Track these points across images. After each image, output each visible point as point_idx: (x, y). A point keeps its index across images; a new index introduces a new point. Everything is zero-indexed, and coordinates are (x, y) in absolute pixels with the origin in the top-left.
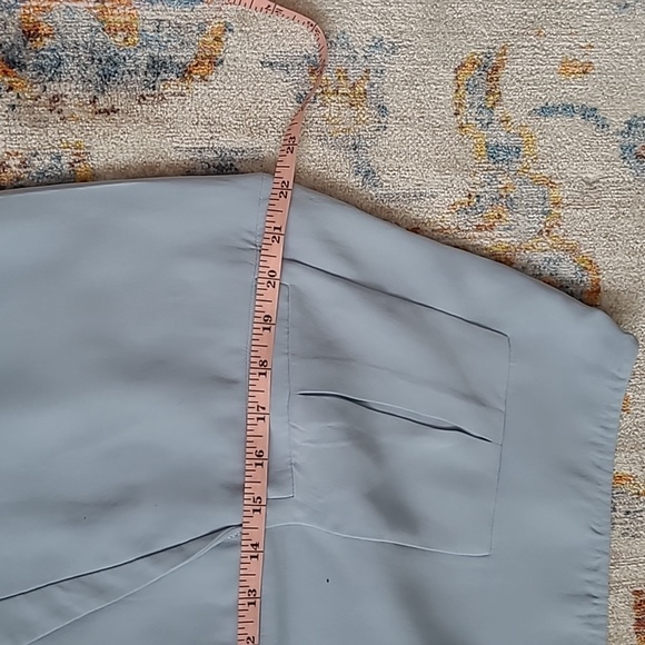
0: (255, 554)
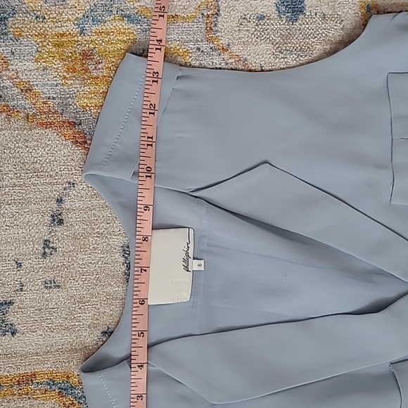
0: (159, 47)
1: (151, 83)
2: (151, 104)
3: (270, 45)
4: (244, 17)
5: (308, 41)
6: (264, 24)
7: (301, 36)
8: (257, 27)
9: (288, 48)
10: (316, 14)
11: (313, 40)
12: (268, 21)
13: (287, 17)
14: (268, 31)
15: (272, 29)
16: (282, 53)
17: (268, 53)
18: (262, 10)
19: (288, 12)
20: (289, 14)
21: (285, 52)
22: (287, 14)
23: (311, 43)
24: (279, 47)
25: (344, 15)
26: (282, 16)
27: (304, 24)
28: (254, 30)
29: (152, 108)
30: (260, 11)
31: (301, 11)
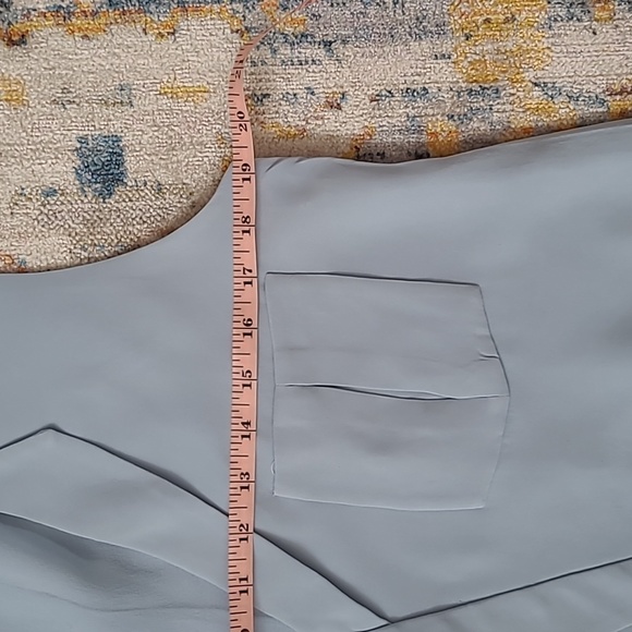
1: (238, 491)
2: (242, 525)
3: (64, 238)
4: (19, 192)
5: (130, 228)
6: (55, 204)
7: (119, 220)
8: (42, 208)
9: (96, 242)
10: (145, 184)
11: (138, 227)
12: (62, 198)
13: (95, 190)
14: (63, 214)
15: (69, 211)
16: (86, 250)
17: (62, 250)
18: (52, 179)
19: (96, 183)
20: (98, 185)
21: (90, 249)
22: (95, 186)
23: (136, 232)
24: (80, 240)
25: (194, 185)
26: (86, 189)
27: (124, 201)
28: (38, 212)
29: (244, 531)
30: (48, 181)
31: (119, 179)
